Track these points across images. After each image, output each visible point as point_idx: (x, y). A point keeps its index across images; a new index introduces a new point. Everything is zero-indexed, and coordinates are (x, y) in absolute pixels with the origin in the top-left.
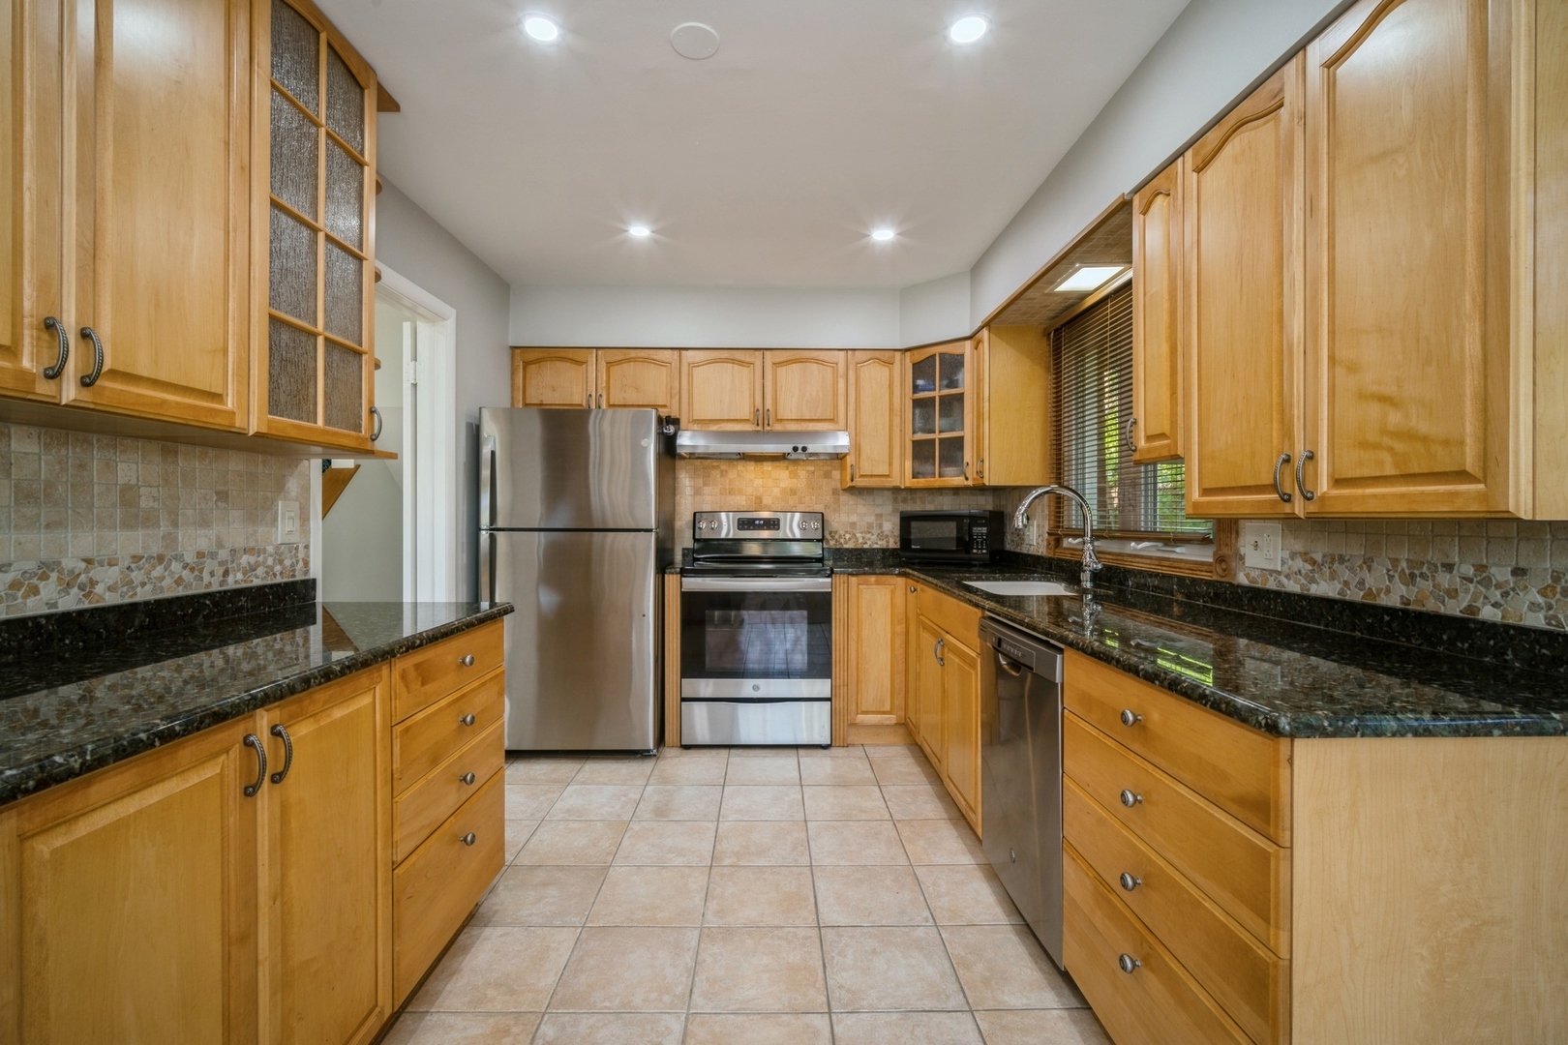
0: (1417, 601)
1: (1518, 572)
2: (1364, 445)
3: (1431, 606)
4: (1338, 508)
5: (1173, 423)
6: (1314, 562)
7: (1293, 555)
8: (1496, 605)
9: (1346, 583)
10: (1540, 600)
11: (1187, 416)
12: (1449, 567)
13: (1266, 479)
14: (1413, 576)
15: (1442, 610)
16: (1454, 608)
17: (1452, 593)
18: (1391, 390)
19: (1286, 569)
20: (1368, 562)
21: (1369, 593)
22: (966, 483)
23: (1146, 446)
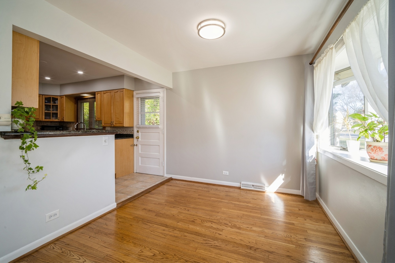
2: (117, 121)
4: (115, 126)
5: (101, 117)
11: (102, 117)
13: (110, 123)
18: (118, 118)
22: (58, 121)
23: (97, 119)
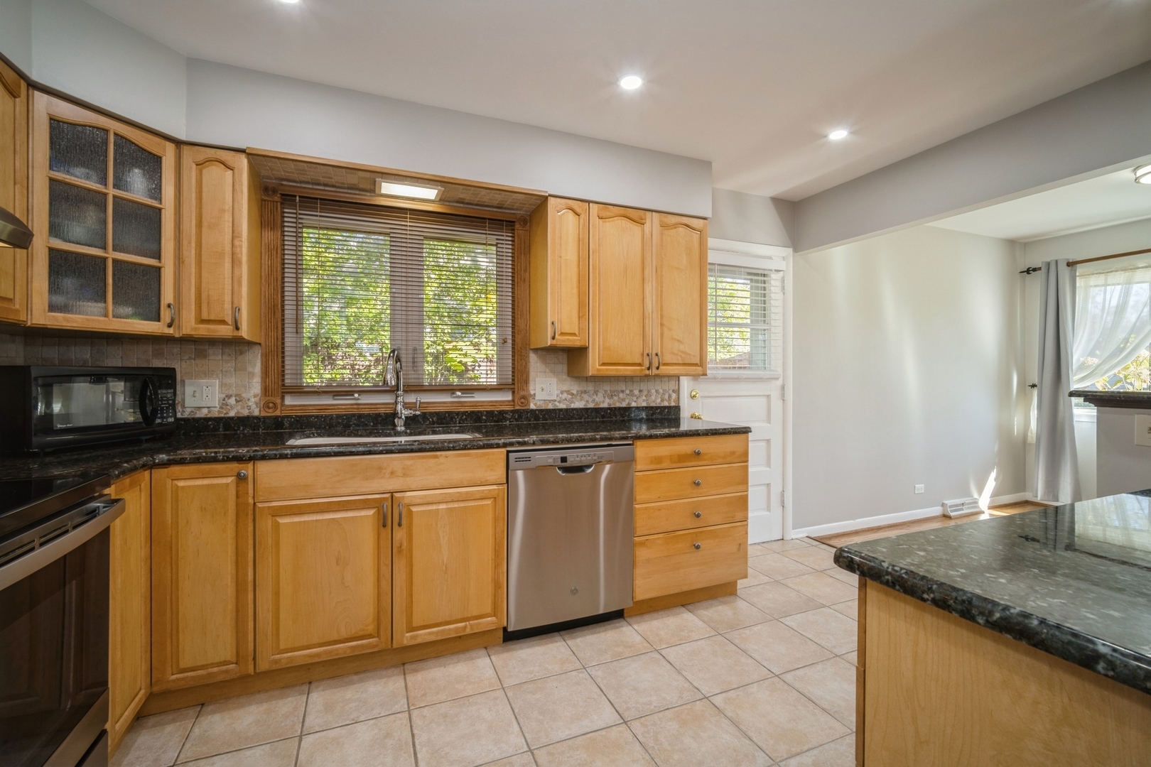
0: (613, 404)
1: (640, 391)
2: (673, 354)
3: (618, 405)
5: (581, 329)
6: (573, 394)
7: (562, 392)
8: (635, 402)
9: (587, 401)
10: (645, 398)
12: (623, 391)
13: (638, 361)
14: (612, 395)
15: (621, 406)
16: (624, 405)
18: (681, 339)
19: (558, 399)
20: (596, 393)
21: (597, 404)
23: (560, 337)
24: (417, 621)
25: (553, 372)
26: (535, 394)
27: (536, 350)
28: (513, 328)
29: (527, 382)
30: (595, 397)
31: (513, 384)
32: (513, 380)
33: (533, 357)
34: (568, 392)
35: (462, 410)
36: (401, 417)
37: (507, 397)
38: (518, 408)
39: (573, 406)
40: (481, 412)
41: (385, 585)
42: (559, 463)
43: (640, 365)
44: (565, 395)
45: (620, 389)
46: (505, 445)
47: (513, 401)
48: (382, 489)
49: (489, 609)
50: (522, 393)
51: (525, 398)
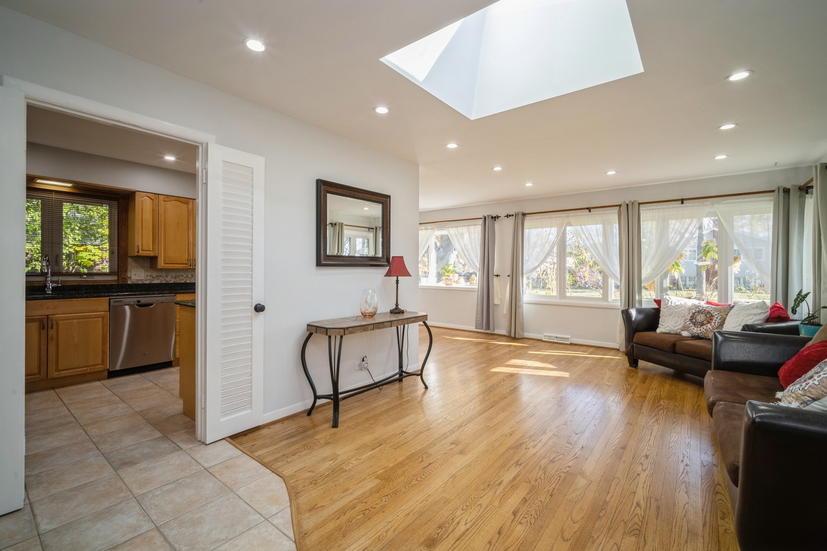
3: (179, 282)
5: (154, 249)
6: (153, 277)
7: (147, 276)
9: (162, 280)
11: (159, 248)
12: (182, 276)
13: (185, 262)
14: (175, 278)
16: (183, 282)
17: (183, 279)
19: (145, 279)
20: (167, 276)
23: (142, 252)
24: (60, 368)
25: (142, 267)
26: (131, 277)
27: (131, 257)
28: (118, 247)
29: (126, 271)
30: (166, 278)
31: (118, 272)
32: (118, 270)
33: (130, 260)
34: (151, 276)
35: (87, 284)
36: (49, 288)
37: (115, 278)
38: (120, 283)
39: (153, 282)
40: (98, 285)
41: (44, 353)
42: (136, 303)
43: (186, 264)
44: (149, 277)
45: (180, 274)
46: (108, 296)
47: (118, 280)
48: (41, 314)
49: (100, 363)
50: (123, 276)
51: (125, 279)
